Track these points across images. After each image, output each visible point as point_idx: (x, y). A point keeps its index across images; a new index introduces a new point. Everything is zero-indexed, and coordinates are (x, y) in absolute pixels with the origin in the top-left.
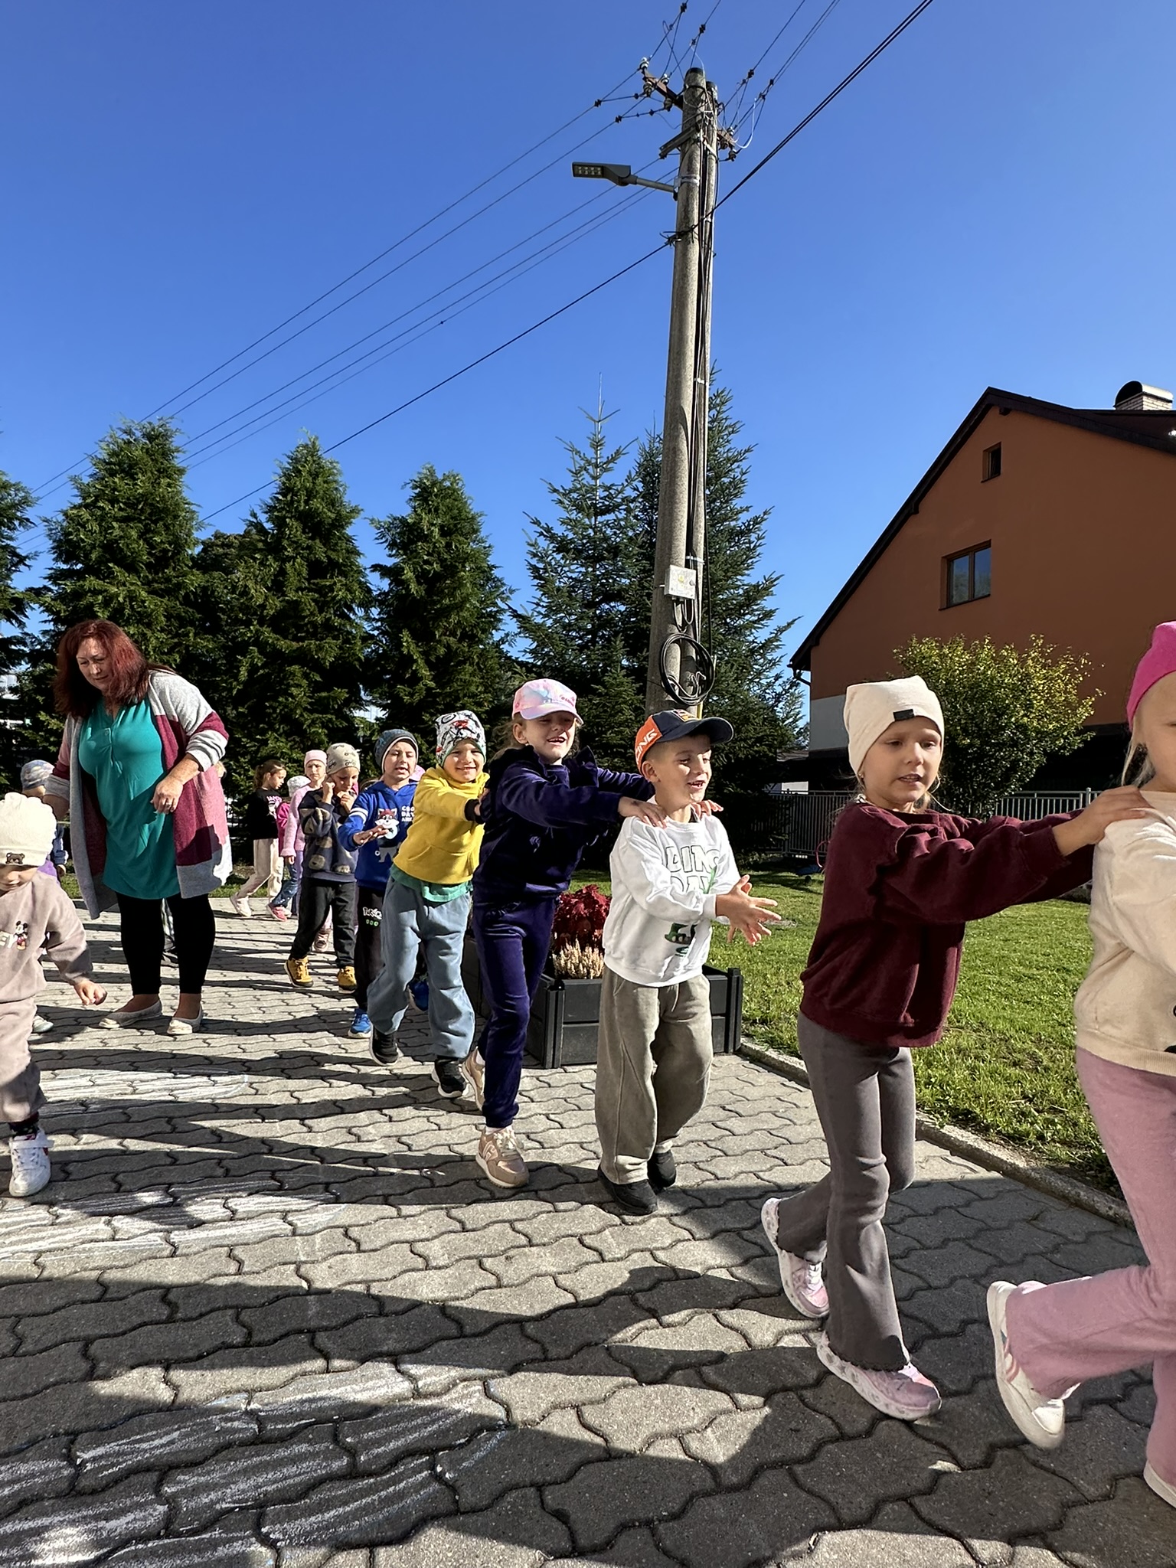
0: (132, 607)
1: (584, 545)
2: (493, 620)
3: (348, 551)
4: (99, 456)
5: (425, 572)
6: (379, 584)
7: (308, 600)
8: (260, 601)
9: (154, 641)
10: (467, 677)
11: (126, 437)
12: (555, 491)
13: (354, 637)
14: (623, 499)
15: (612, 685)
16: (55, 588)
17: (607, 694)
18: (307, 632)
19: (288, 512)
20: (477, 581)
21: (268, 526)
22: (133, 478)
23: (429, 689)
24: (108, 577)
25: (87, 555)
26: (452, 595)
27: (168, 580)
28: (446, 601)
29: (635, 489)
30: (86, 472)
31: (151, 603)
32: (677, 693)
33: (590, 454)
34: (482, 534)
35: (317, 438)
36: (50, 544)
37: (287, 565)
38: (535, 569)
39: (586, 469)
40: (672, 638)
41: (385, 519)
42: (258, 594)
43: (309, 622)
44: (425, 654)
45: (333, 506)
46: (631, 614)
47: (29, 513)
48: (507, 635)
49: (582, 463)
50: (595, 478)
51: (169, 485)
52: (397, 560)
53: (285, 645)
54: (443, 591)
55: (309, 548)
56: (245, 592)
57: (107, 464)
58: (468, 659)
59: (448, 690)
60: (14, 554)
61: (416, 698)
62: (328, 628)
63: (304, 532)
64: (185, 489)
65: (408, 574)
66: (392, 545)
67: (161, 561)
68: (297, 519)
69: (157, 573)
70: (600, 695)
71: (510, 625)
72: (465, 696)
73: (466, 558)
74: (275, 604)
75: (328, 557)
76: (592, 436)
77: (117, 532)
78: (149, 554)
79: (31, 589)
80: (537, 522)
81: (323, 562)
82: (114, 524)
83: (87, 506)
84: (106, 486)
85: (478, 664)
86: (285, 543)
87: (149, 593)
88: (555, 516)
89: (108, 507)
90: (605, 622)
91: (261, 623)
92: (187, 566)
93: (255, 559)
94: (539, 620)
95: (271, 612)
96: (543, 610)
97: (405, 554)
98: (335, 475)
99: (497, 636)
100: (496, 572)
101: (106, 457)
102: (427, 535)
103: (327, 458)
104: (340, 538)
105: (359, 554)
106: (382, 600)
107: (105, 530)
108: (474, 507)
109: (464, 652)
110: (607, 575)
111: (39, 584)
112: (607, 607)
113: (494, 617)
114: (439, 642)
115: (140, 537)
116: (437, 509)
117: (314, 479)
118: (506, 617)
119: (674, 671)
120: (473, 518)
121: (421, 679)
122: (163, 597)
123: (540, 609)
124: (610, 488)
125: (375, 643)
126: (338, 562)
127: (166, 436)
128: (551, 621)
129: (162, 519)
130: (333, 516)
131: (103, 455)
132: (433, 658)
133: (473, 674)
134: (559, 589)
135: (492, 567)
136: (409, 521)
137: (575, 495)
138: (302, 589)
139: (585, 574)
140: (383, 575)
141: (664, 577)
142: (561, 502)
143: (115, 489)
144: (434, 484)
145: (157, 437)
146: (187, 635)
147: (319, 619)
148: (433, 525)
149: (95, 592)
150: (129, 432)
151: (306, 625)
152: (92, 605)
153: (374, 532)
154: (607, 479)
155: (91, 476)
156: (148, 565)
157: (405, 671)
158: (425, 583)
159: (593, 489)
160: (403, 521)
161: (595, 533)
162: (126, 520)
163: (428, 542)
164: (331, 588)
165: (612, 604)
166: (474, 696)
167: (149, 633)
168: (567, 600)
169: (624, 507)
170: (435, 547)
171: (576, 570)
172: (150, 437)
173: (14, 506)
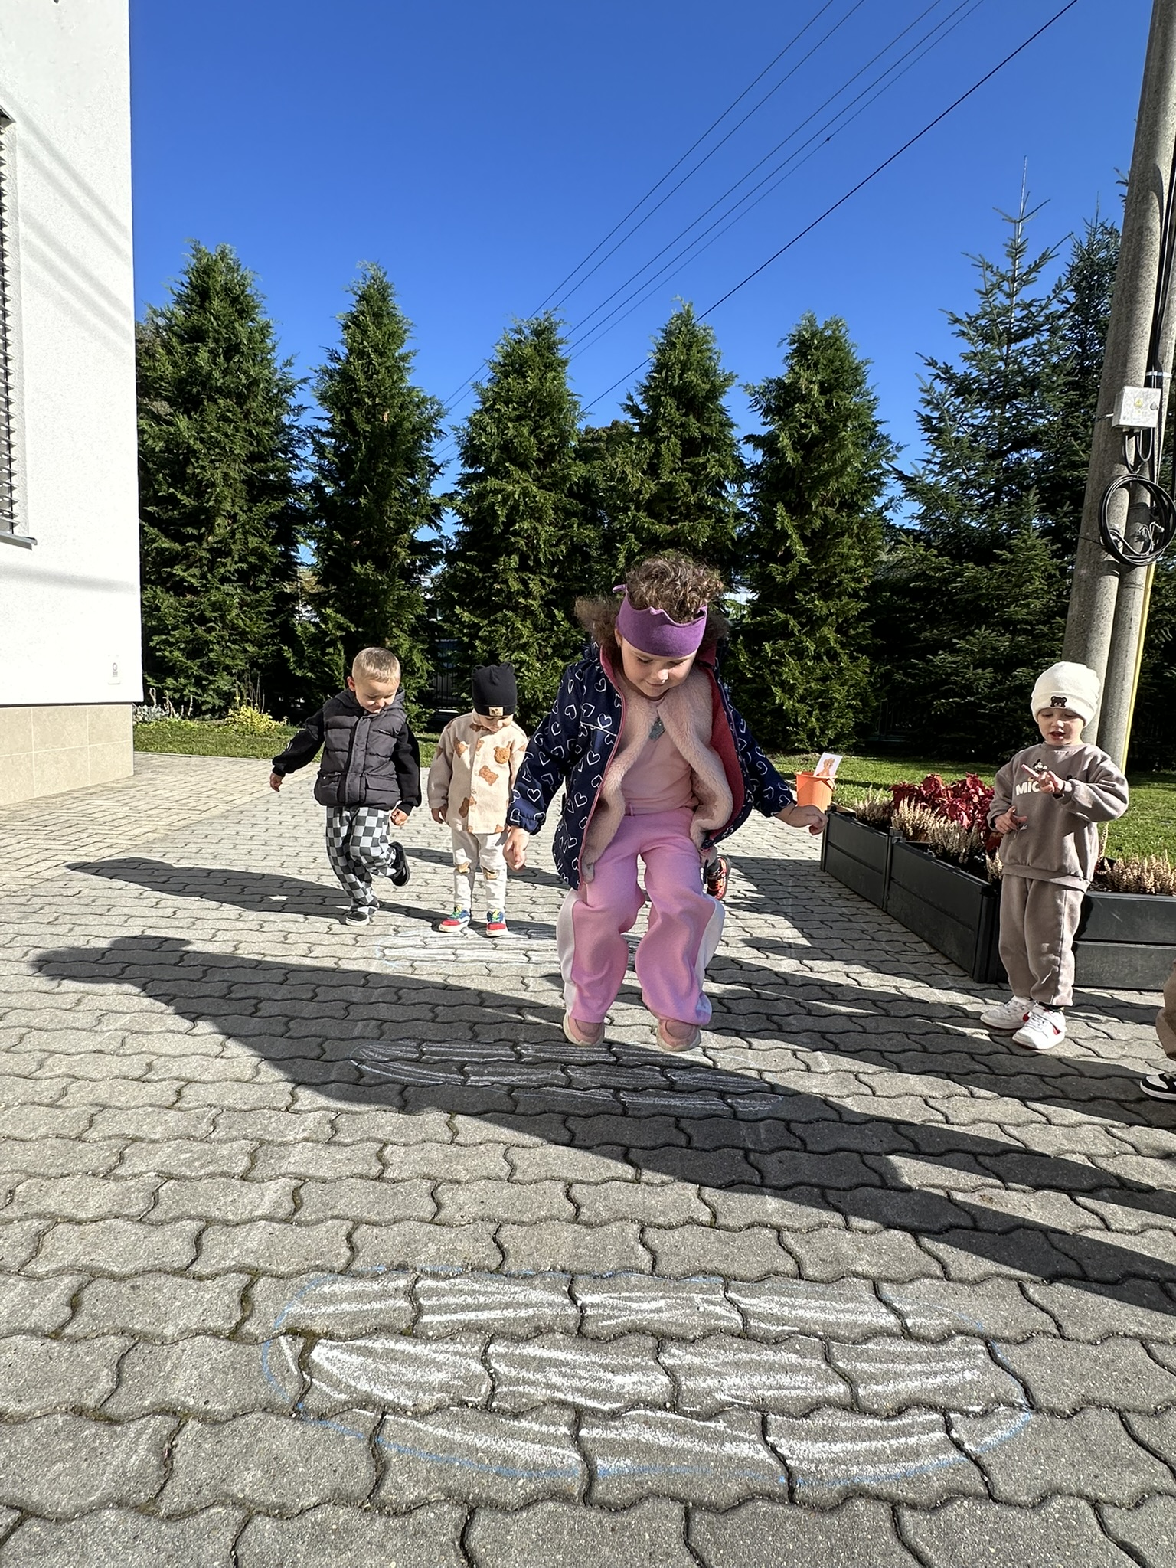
0: (525, 503)
1: (991, 382)
2: (876, 484)
3: (721, 425)
4: (496, 360)
5: (802, 437)
6: (752, 456)
7: (682, 480)
8: (637, 486)
9: (544, 535)
10: (845, 551)
11: (516, 337)
12: (957, 321)
13: (727, 516)
14: (1047, 317)
15: (1021, 549)
16: (463, 492)
17: (1012, 560)
18: (681, 513)
19: (662, 389)
20: (860, 441)
21: (643, 407)
22: (525, 377)
23: (803, 566)
24: (505, 477)
25: (488, 458)
26: (832, 460)
27: (555, 474)
28: (825, 467)
29: (1063, 302)
30: (485, 377)
31: (542, 497)
32: (1121, 551)
33: (1005, 266)
34: (867, 386)
35: (691, 304)
36: (458, 450)
37: (662, 446)
38: (927, 420)
39: (1000, 287)
40: (1120, 481)
41: (760, 383)
42: (635, 478)
43: (683, 503)
44: (800, 528)
45: (707, 377)
46: (1048, 461)
47: (442, 424)
48: (892, 500)
49: (994, 279)
50: (1010, 296)
51: (554, 378)
52: (772, 427)
53: (660, 529)
54: (820, 456)
55: (683, 425)
56: (623, 478)
57: (502, 366)
58: (848, 530)
59: (824, 566)
60: (432, 465)
61: (790, 576)
62: (701, 508)
63: (678, 409)
64: (568, 380)
65: (785, 441)
66: (767, 412)
67: (550, 455)
68: (671, 396)
69: (545, 469)
70: (1004, 562)
71: (895, 489)
72: (842, 571)
73: (846, 416)
74: (651, 487)
75: (702, 433)
76: (1009, 242)
77: (512, 432)
78: (539, 449)
79: (445, 495)
80: (932, 363)
81: (696, 439)
82: (509, 424)
83: (487, 410)
84: (501, 389)
85: (858, 534)
86: (660, 423)
87: (540, 488)
88: (956, 352)
89: (503, 408)
90: (1015, 474)
91: (638, 509)
92: (570, 458)
93: (632, 443)
94: (930, 479)
95: (647, 496)
96: (936, 468)
97: (780, 419)
98: (708, 342)
99: (880, 502)
100: (881, 429)
101: (501, 359)
102: (804, 396)
103: (700, 325)
104: (713, 411)
105: (732, 426)
106: (755, 473)
107: (502, 431)
108: (858, 356)
109: (842, 523)
110: (1019, 416)
111: (451, 489)
112: (1016, 455)
113: (878, 480)
114: (816, 513)
115: (530, 434)
116: (816, 364)
117: (688, 350)
118: (889, 479)
119: (1118, 523)
120: (857, 368)
121: (793, 556)
122: (551, 491)
123: (931, 466)
124: (1031, 305)
125: (747, 521)
126: (711, 437)
127: (549, 329)
128: (945, 479)
129: (548, 414)
130: (707, 387)
131: (499, 358)
132: (808, 533)
133: (851, 547)
134: (957, 440)
135: (876, 424)
136: (786, 381)
137: (983, 322)
138: (676, 470)
139: (991, 419)
140: (756, 447)
141: (1114, 401)
142: (963, 333)
143: (509, 390)
144: (813, 335)
145: (543, 332)
146: (572, 527)
147: (692, 499)
148: (811, 382)
149: (495, 492)
150: (519, 332)
151: (680, 506)
152: (493, 504)
153: (748, 399)
154: (1026, 294)
155: (489, 381)
156: (538, 461)
157: (778, 548)
158: (802, 449)
159: (1008, 310)
160: (780, 383)
161: (1007, 365)
162: (519, 418)
163: (805, 403)
164: (704, 466)
165: (1024, 452)
166: (853, 570)
167: (540, 528)
168: (967, 452)
169: (1046, 327)
170: (813, 407)
171: (980, 415)
172: (537, 333)
173: (431, 419)
